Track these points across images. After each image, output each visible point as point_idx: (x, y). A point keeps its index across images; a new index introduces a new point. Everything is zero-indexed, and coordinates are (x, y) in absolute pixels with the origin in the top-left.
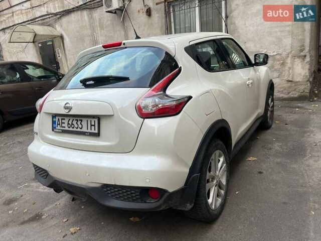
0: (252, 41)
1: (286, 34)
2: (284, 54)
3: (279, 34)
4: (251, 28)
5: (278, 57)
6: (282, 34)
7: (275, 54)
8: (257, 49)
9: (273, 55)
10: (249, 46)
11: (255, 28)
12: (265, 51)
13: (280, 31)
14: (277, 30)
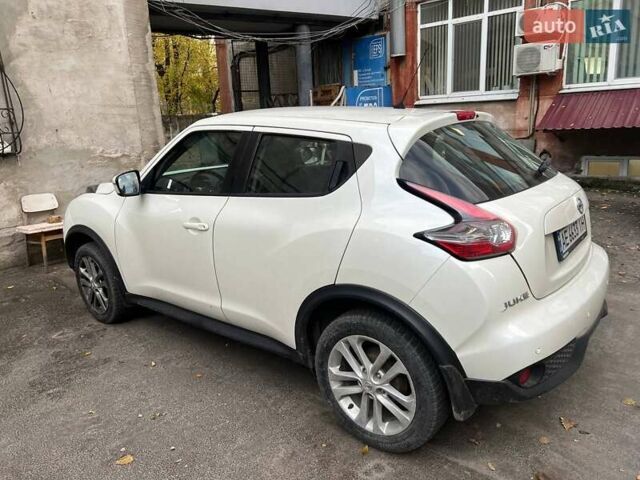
0: (71, 128)
1: (132, 121)
2: (134, 155)
3: (118, 119)
4: (66, 102)
5: (124, 161)
6: (125, 120)
7: (119, 154)
8: (85, 144)
9: (117, 158)
10: (67, 137)
11: (74, 102)
12: (101, 150)
13: (120, 115)
14: (115, 112)
